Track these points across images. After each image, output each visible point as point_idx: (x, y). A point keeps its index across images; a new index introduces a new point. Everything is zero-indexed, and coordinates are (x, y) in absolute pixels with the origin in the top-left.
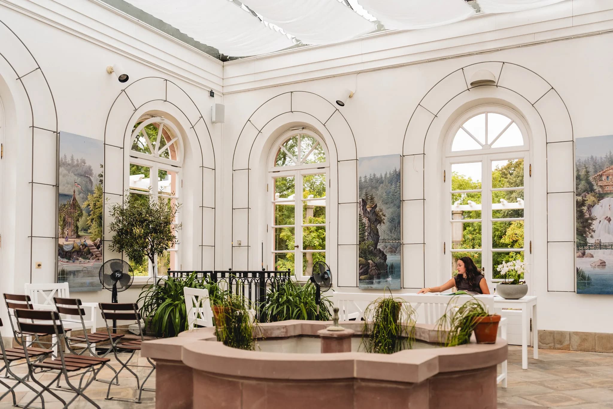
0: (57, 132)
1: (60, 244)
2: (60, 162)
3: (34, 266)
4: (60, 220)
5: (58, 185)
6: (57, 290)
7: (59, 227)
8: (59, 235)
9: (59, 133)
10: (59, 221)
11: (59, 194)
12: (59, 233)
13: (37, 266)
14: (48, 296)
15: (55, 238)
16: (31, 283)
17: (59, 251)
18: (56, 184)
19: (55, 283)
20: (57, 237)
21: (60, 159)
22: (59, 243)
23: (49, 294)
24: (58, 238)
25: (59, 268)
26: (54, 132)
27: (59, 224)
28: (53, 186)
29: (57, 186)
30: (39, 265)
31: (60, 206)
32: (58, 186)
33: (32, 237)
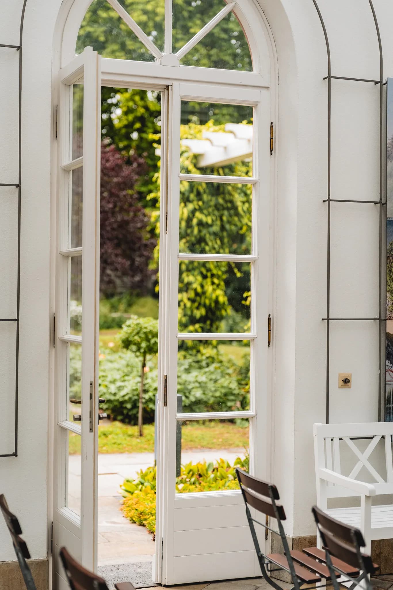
0: (381, 82)
1: (389, 333)
2: (388, 149)
3: (335, 382)
4: (388, 278)
5: (383, 202)
6: (383, 437)
7: (388, 294)
8: (388, 312)
9: (386, 83)
10: (387, 282)
11: (387, 221)
12: (388, 308)
13: (342, 383)
14: (362, 452)
15: (378, 319)
16: (327, 423)
17: (386, 348)
18: (381, 199)
19: (379, 421)
20: (383, 318)
21: (388, 142)
22: (388, 331)
23: (367, 445)
24: (386, 320)
25: (387, 387)
26: (376, 83)
27: (388, 288)
28: (376, 203)
29: (382, 204)
30: (346, 381)
31: (388, 247)
32: (386, 204)
33: (328, 319)
